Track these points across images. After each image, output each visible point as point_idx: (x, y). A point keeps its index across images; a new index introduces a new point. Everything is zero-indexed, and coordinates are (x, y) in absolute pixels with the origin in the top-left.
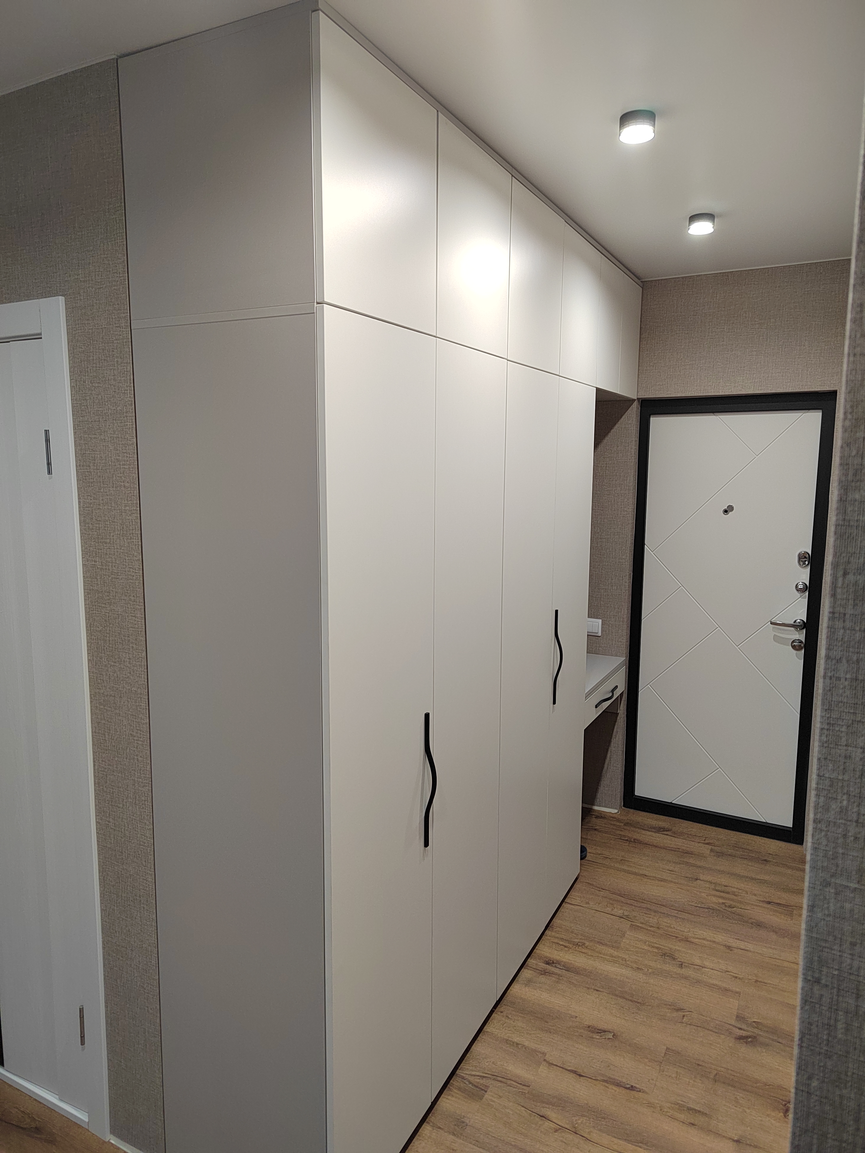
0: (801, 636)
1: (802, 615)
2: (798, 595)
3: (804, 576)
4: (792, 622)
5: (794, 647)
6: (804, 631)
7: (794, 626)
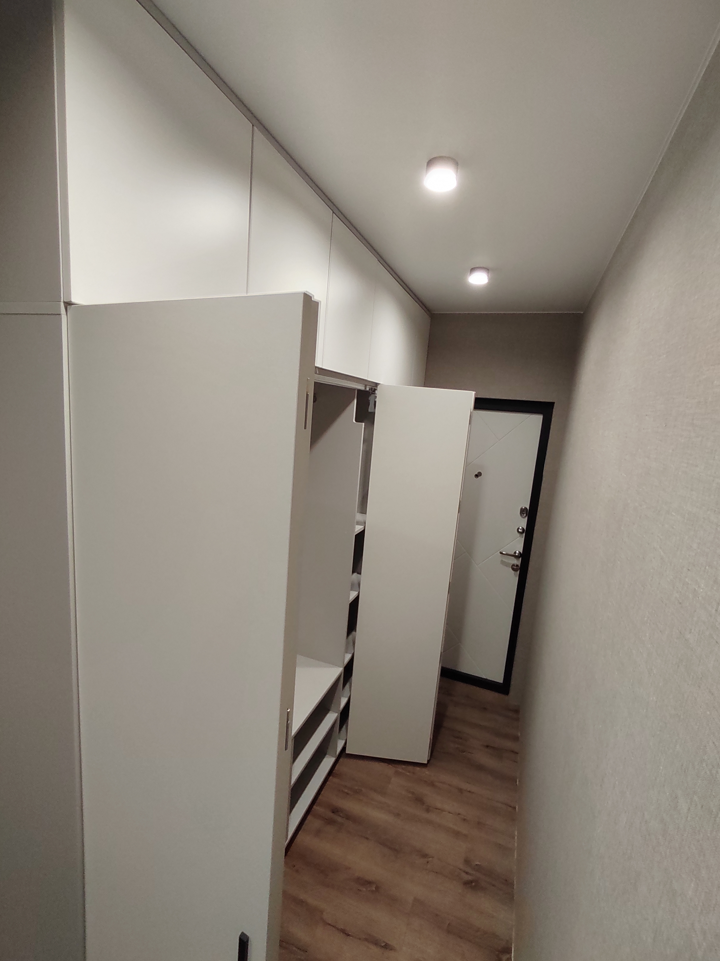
0: (518, 562)
1: (519, 549)
2: (518, 535)
3: (523, 523)
4: (513, 553)
5: (513, 569)
6: (520, 559)
7: (514, 556)
